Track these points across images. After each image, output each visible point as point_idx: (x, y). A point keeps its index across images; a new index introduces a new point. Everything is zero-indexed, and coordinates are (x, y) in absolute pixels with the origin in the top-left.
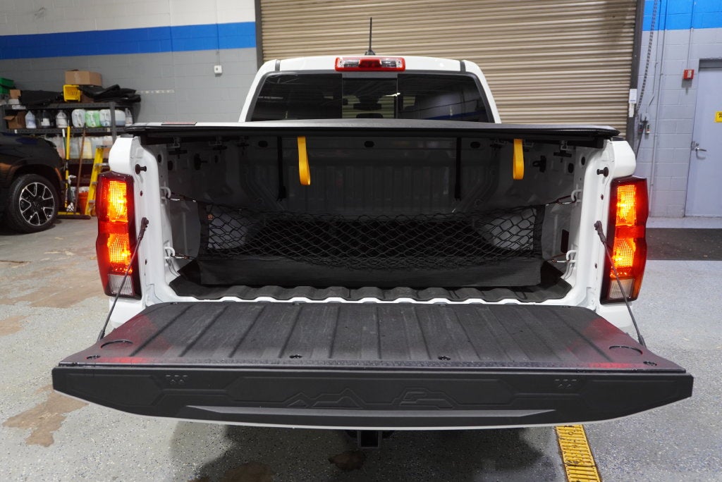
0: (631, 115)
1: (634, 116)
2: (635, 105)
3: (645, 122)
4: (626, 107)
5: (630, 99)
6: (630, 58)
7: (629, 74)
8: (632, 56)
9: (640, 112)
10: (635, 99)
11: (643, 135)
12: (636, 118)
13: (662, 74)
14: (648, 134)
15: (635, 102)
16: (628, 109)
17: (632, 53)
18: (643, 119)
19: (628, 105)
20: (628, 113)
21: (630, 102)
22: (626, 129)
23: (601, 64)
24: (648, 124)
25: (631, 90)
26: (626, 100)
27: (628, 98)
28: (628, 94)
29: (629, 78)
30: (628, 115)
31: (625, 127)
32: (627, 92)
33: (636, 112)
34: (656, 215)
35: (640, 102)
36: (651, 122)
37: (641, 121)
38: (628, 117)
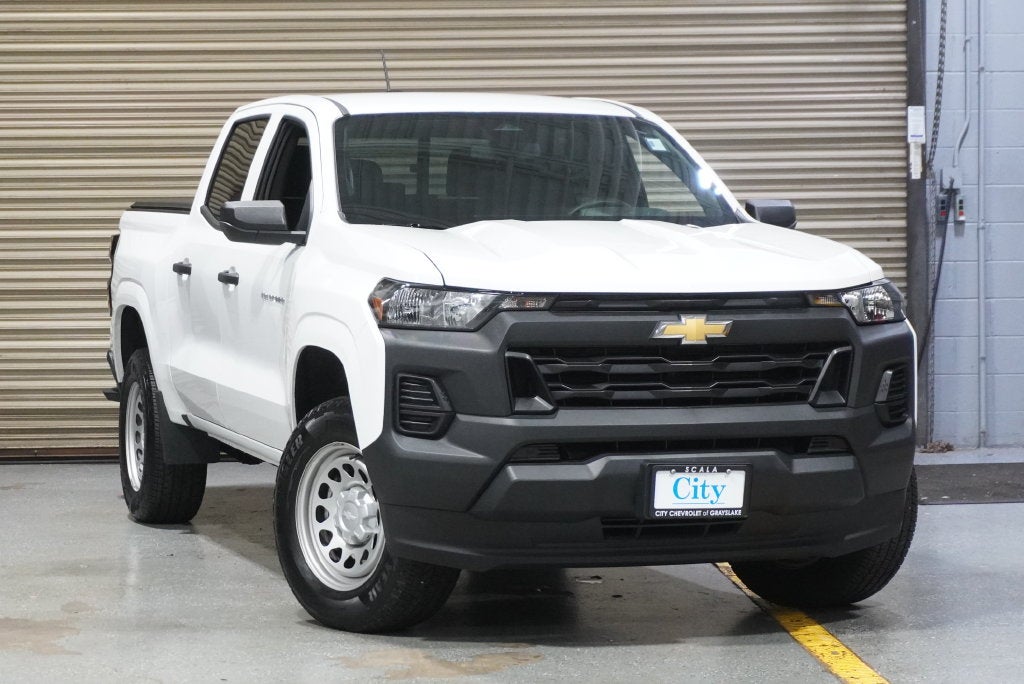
0: (916, 173)
1: (924, 174)
2: (924, 147)
3: (952, 192)
4: (901, 153)
5: (911, 132)
6: (901, 27)
7: (903, 68)
8: (906, 22)
9: (936, 165)
10: (922, 131)
11: (951, 225)
12: (928, 181)
13: (981, 70)
14: (962, 222)
15: (922, 140)
16: (907, 158)
17: (905, 13)
18: (947, 185)
19: (907, 147)
20: (907, 168)
21: (910, 140)
22: (906, 209)
23: (832, 39)
24: (958, 198)
25: (911, 110)
26: (900, 134)
27: (905, 128)
28: (905, 118)
29: (903, 79)
30: (909, 175)
31: (903, 205)
32: (902, 113)
33: (926, 165)
34: (999, 442)
35: (934, 140)
36: (967, 192)
37: (942, 189)
38: (908, 179)
